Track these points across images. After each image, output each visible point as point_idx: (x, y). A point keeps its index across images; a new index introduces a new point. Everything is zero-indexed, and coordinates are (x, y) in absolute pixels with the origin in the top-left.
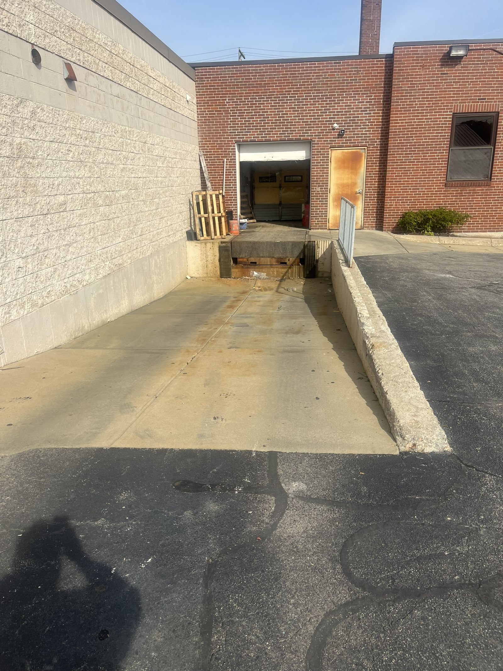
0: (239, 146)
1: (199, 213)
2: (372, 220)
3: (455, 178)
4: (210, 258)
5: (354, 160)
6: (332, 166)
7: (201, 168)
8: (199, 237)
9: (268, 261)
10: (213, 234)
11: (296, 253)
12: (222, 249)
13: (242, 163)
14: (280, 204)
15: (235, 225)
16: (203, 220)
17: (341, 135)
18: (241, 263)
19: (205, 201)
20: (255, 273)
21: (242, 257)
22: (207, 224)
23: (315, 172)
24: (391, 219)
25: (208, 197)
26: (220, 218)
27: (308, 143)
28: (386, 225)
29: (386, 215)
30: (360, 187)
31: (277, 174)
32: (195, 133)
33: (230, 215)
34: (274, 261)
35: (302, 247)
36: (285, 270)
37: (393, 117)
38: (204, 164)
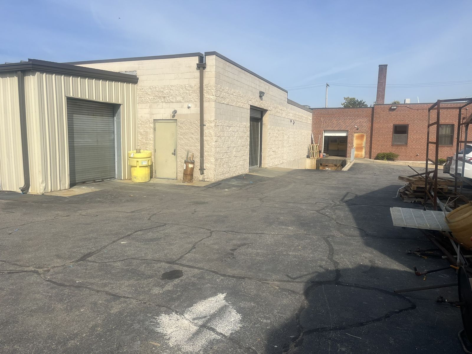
0: (324, 131)
1: (311, 150)
2: (368, 155)
3: (395, 143)
4: (313, 163)
5: (362, 136)
6: (355, 138)
7: (312, 137)
8: (310, 157)
9: (331, 165)
10: (315, 157)
11: (340, 163)
12: (318, 161)
13: (325, 136)
14: (338, 150)
15: (321, 155)
16: (312, 152)
17: (357, 129)
18: (323, 165)
19: (313, 147)
20: (327, 169)
21: (323, 163)
22: (313, 154)
23: (349, 139)
24: (374, 155)
25: (314, 146)
26: (317, 152)
27: (346, 131)
28: (372, 157)
29: (372, 154)
30: (364, 145)
31: (337, 140)
32: (311, 127)
33: (320, 152)
34: (333, 165)
35: (342, 161)
36: (336, 168)
37: (374, 125)
38: (313, 136)
